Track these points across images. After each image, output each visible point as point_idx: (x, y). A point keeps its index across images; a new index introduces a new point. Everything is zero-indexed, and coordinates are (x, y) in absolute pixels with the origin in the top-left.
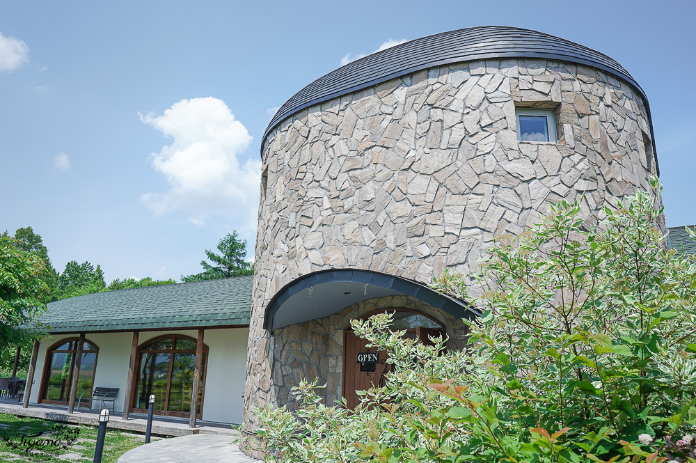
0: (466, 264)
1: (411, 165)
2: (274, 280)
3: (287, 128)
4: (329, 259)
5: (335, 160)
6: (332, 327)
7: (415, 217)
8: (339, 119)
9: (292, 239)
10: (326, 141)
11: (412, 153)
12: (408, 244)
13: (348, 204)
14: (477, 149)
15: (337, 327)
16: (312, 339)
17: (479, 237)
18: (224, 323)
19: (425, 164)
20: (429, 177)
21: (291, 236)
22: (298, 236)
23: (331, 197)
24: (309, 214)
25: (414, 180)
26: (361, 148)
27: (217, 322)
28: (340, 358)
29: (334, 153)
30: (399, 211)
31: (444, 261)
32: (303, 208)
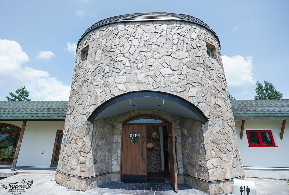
0: (196, 97)
1: (171, 54)
2: (93, 97)
3: (104, 29)
4: (129, 88)
5: (133, 46)
6: (116, 122)
7: (174, 75)
8: (134, 31)
9: (107, 77)
10: (127, 38)
11: (171, 50)
12: (171, 86)
13: (140, 65)
14: (196, 54)
15: (118, 122)
16: (108, 126)
17: (200, 87)
18: (42, 118)
19: (178, 55)
20: (180, 60)
21: (106, 76)
22: (111, 76)
23: (130, 62)
24: (119, 67)
25: (172, 61)
26: (147, 44)
27: (38, 117)
28: (120, 136)
29: (132, 43)
30: (166, 72)
31: (188, 95)
32: (114, 64)
